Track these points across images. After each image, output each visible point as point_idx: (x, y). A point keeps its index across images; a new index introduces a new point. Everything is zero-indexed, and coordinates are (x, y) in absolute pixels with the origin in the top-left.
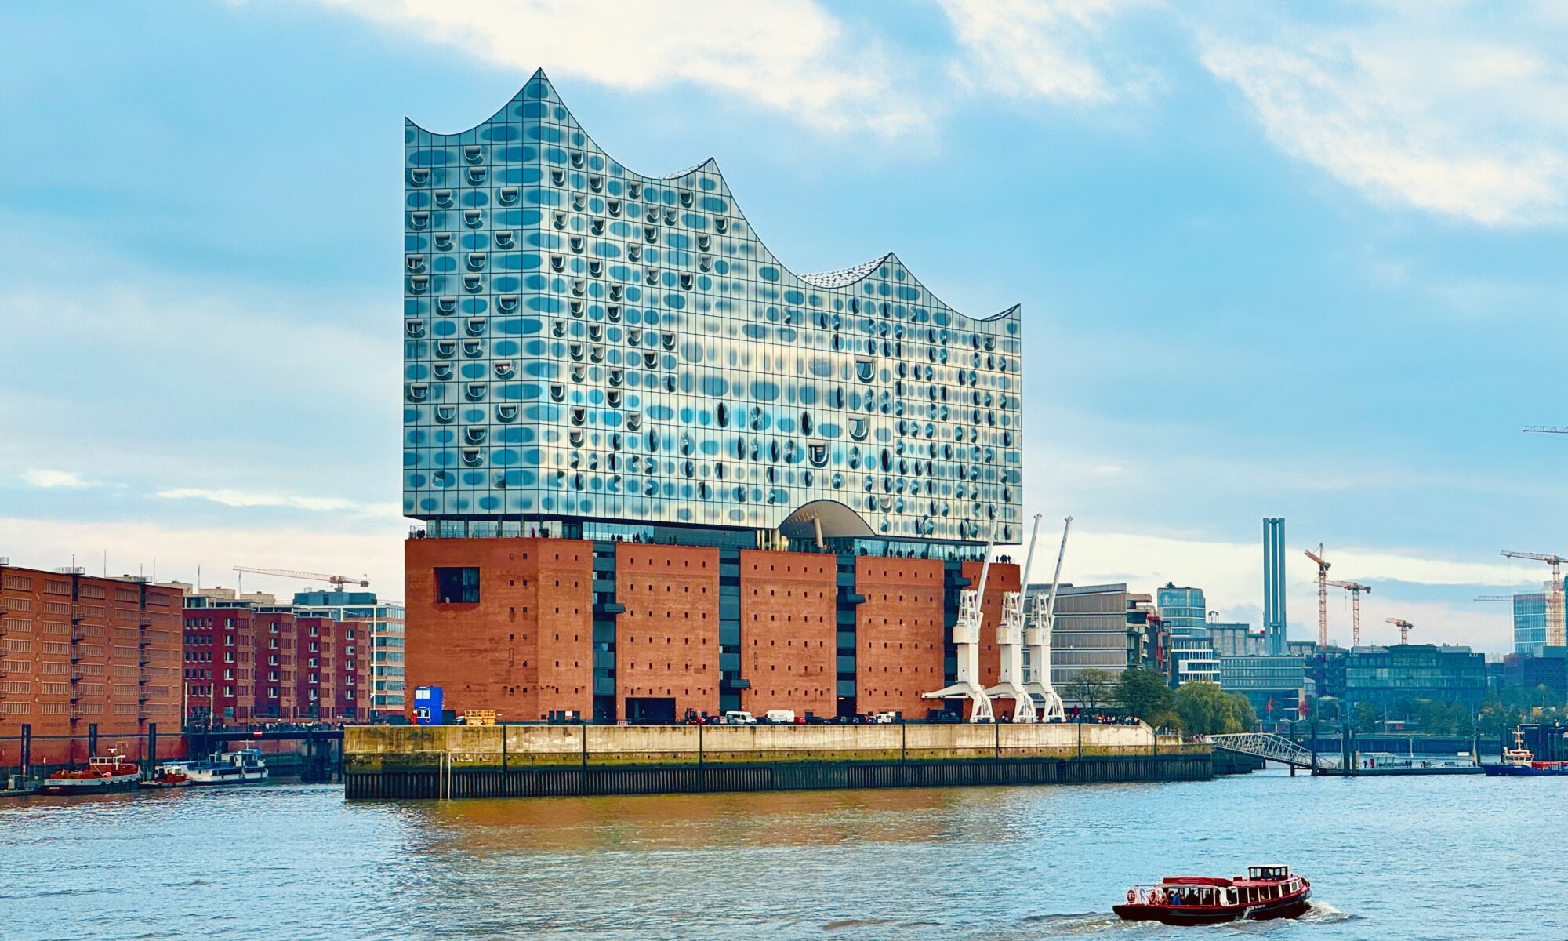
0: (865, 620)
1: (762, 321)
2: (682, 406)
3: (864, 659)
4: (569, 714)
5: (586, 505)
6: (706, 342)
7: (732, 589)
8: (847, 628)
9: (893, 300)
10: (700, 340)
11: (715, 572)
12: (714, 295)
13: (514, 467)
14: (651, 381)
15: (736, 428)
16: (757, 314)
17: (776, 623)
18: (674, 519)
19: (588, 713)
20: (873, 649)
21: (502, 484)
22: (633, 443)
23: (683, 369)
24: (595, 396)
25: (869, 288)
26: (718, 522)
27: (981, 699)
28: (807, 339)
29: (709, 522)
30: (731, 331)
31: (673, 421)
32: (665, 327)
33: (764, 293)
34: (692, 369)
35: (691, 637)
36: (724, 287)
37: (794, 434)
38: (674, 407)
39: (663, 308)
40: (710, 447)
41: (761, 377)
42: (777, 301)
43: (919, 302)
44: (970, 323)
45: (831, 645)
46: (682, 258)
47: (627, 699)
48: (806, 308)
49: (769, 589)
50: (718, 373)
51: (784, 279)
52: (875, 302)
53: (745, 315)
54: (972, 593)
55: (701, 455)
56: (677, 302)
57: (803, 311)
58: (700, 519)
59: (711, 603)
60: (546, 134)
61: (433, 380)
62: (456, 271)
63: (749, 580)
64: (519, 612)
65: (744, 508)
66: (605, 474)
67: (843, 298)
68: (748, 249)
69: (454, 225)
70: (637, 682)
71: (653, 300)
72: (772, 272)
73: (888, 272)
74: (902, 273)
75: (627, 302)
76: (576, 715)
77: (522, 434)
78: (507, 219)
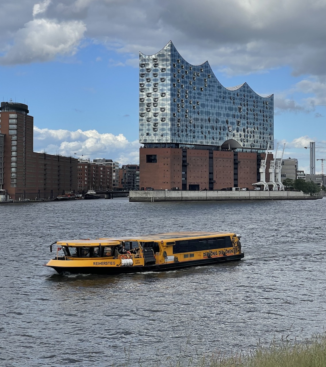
0: (240, 167)
2: (201, 118)
3: (239, 176)
4: (177, 188)
5: (181, 141)
6: (206, 103)
7: (211, 159)
8: (236, 169)
9: (246, 93)
11: (208, 155)
12: (208, 92)
13: (164, 132)
14: (194, 112)
15: (212, 123)
16: (217, 97)
17: (221, 167)
18: (199, 144)
19: (181, 188)
20: (242, 174)
21: (162, 136)
22: (190, 126)
23: (201, 109)
24: (182, 116)
25: (241, 90)
26: (208, 144)
27: (266, 185)
28: (228, 102)
29: (207, 144)
30: (211, 101)
31: (199, 121)
32: (197, 100)
33: (218, 92)
34: (203, 109)
35: (203, 170)
36: (210, 91)
37: (225, 124)
38: (199, 118)
39: (197, 96)
40: (207, 127)
41: (218, 111)
42: (221, 94)
43: (252, 94)
44: (263, 98)
45: (233, 172)
46: (201, 84)
47: (189, 185)
48: (227, 95)
49: (219, 159)
50: (208, 110)
51: (223, 89)
52: (242, 94)
53: (214, 97)
54: (264, 161)
55: (205, 129)
56: (199, 94)
57: (227, 96)
58: (205, 144)
59: (207, 163)
60: (172, 55)
61: (146, 112)
62: (151, 87)
63: (215, 158)
64: (166, 165)
65: (214, 141)
66: (184, 133)
67: (235, 93)
68: (215, 82)
69: (151, 76)
70: (191, 181)
71: (195, 94)
72: (220, 87)
73: (245, 87)
74: (248, 87)
75: (189, 94)
76: (178, 188)
77: (167, 124)
78: (163, 75)
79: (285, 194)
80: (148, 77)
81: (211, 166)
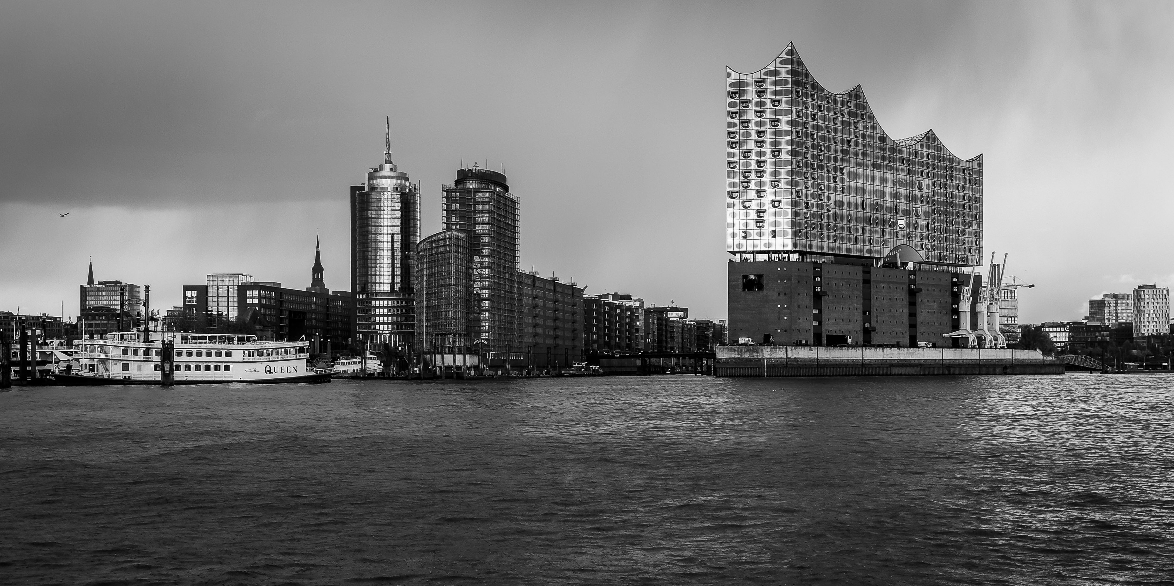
0: (920, 300)
1: (880, 161)
2: (848, 200)
3: (920, 319)
4: (804, 342)
5: (810, 246)
6: (857, 170)
7: (867, 285)
8: (912, 304)
9: (931, 152)
10: (855, 170)
11: (860, 277)
12: (860, 149)
13: (779, 228)
14: (835, 190)
15: (869, 211)
16: (877, 158)
17: (885, 301)
18: (845, 253)
19: (811, 341)
20: (923, 313)
21: (774, 236)
22: (828, 217)
23: (848, 183)
24: (813, 196)
25: (921, 145)
26: (862, 255)
27: (972, 338)
28: (897, 170)
29: (858, 254)
30: (867, 166)
31: (844, 208)
32: (841, 164)
33: (880, 148)
34: (851, 184)
35: (851, 307)
36: (864, 146)
37: (892, 214)
38: (844, 201)
39: (840, 156)
40: (858, 220)
41: (879, 187)
42: (885, 152)
43: (942, 152)
44: (962, 162)
45: (906, 311)
46: (848, 132)
47: (827, 335)
48: (896, 155)
49: (882, 285)
50: (862, 185)
51: (888, 142)
52: (924, 152)
53: (872, 160)
54: (967, 288)
55: (855, 223)
56: (845, 152)
57: (896, 157)
58: (855, 253)
59: (859, 293)
60: (793, 73)
61: (742, 188)
62: (751, 138)
63: (874, 281)
64: (782, 295)
65: (872, 248)
66: (817, 232)
67: (911, 151)
68: (873, 128)
69: (750, 115)
70: (830, 327)
71: (836, 151)
72: (883, 139)
73: (929, 138)
74: (935, 139)
75: (826, 152)
76: (807, 342)
77: (784, 214)
78: (775, 113)
79: (1007, 355)
80: (744, 118)
81: (867, 298)
